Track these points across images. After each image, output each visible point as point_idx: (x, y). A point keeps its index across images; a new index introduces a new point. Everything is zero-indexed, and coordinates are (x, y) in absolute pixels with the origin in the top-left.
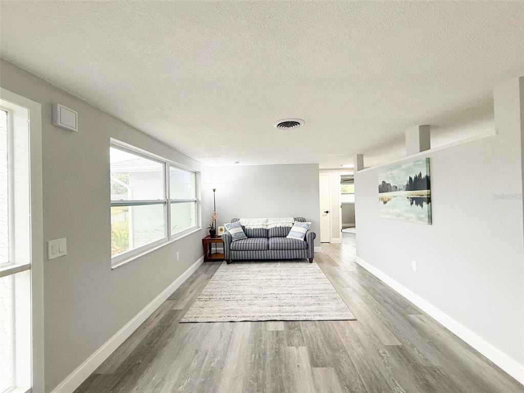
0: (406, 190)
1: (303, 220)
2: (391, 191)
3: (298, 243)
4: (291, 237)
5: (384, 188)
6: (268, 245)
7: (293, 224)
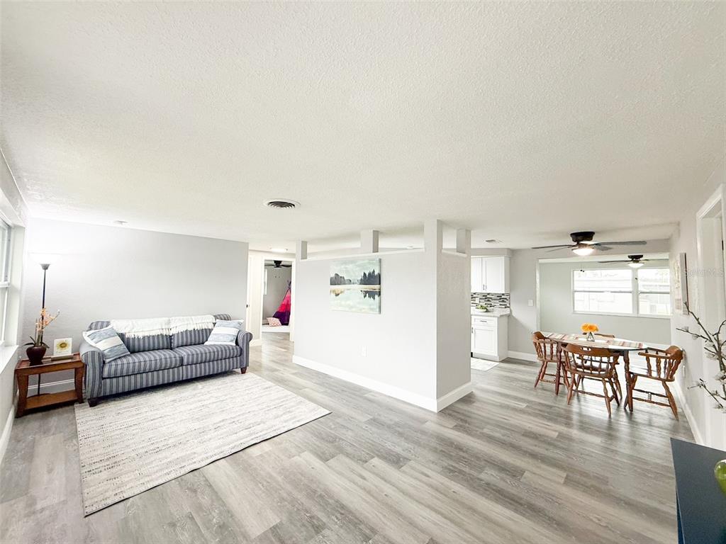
0: (361, 284)
1: (227, 318)
2: (345, 284)
3: (229, 349)
4: (212, 343)
5: (337, 280)
6: (182, 359)
7: (214, 324)
